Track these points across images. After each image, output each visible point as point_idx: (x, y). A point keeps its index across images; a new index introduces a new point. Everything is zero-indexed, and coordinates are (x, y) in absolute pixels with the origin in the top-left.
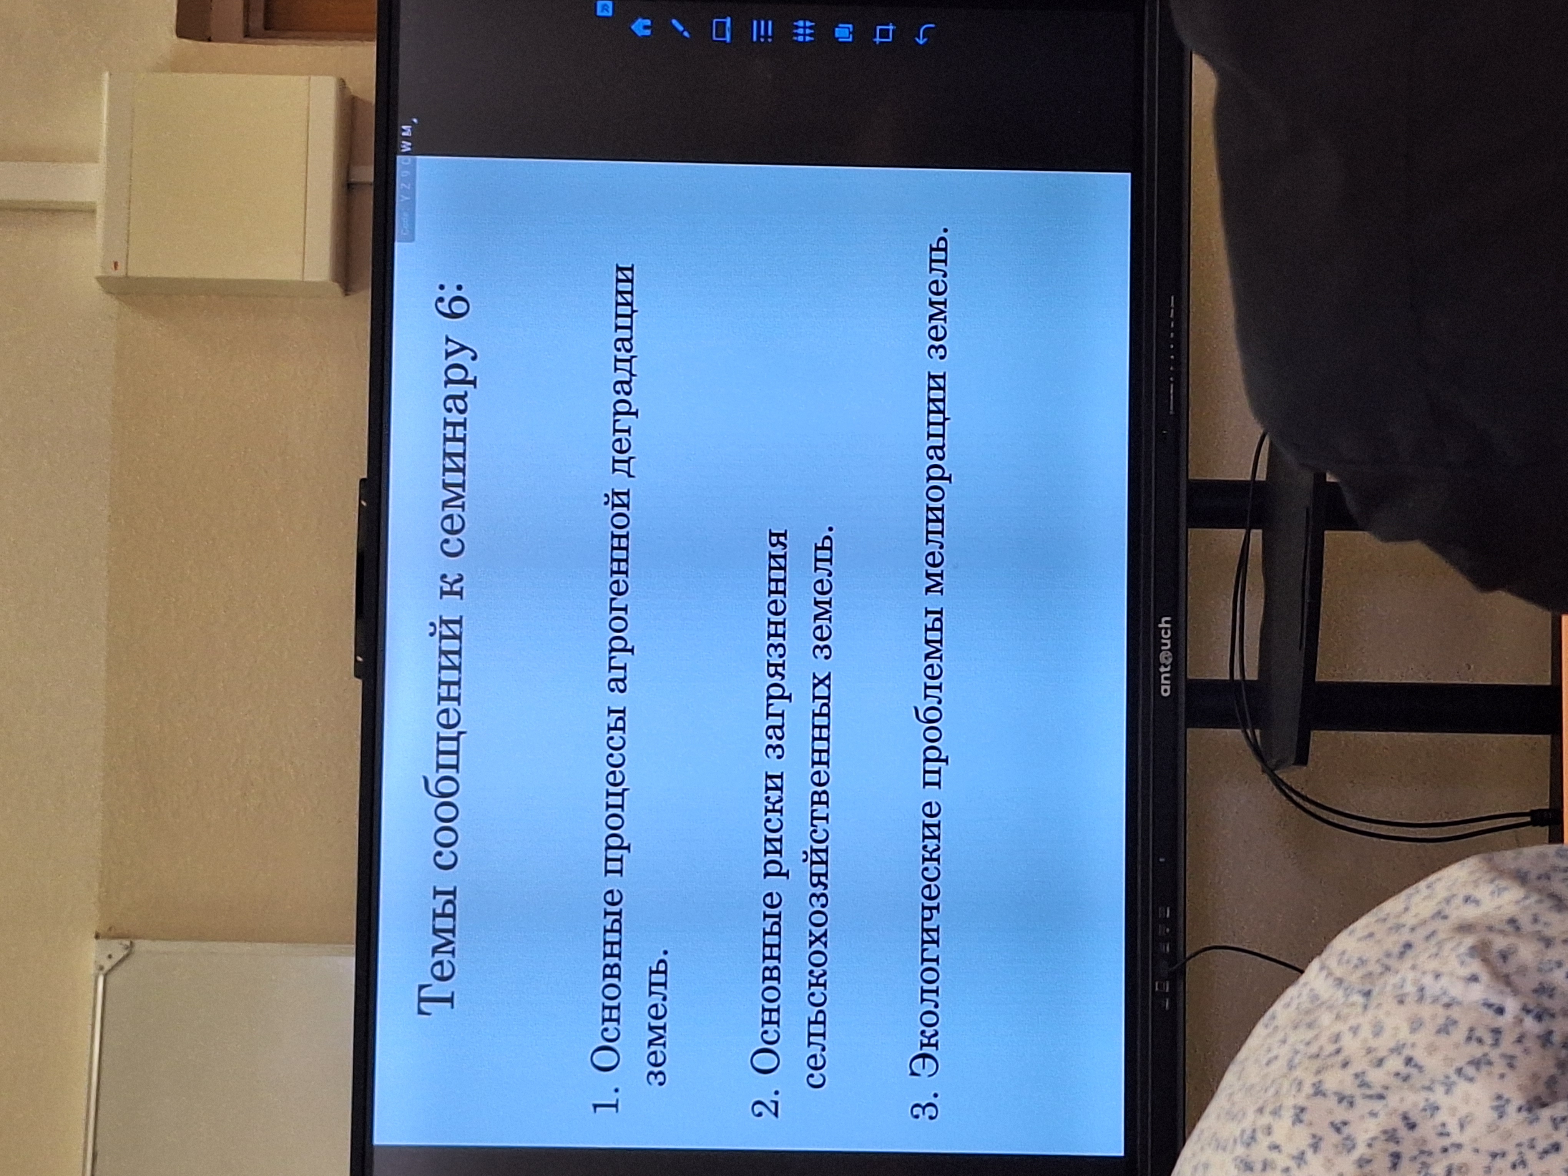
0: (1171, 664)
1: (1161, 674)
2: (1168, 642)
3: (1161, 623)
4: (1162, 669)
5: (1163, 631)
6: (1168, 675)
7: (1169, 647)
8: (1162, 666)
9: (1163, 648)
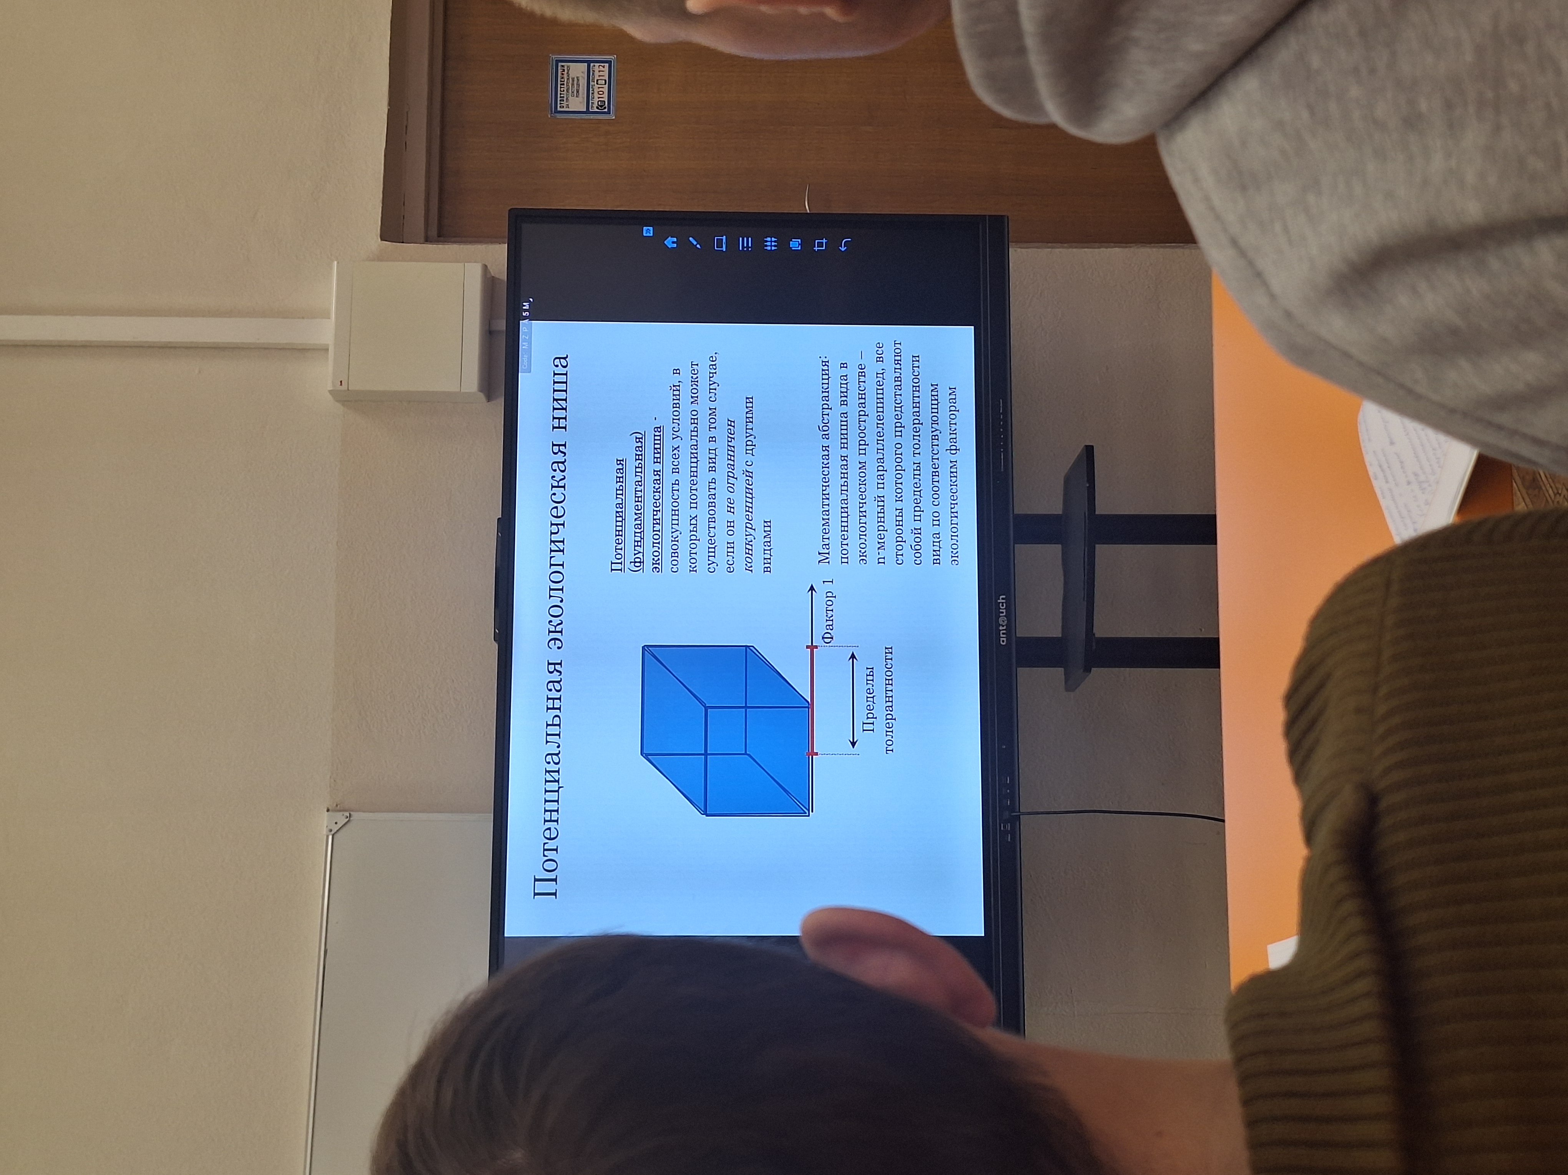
0: (1006, 625)
1: (1000, 631)
2: (1004, 611)
3: (999, 599)
4: (1001, 628)
5: (1001, 604)
6: (1004, 631)
7: (1004, 614)
8: (1001, 626)
9: (1001, 615)
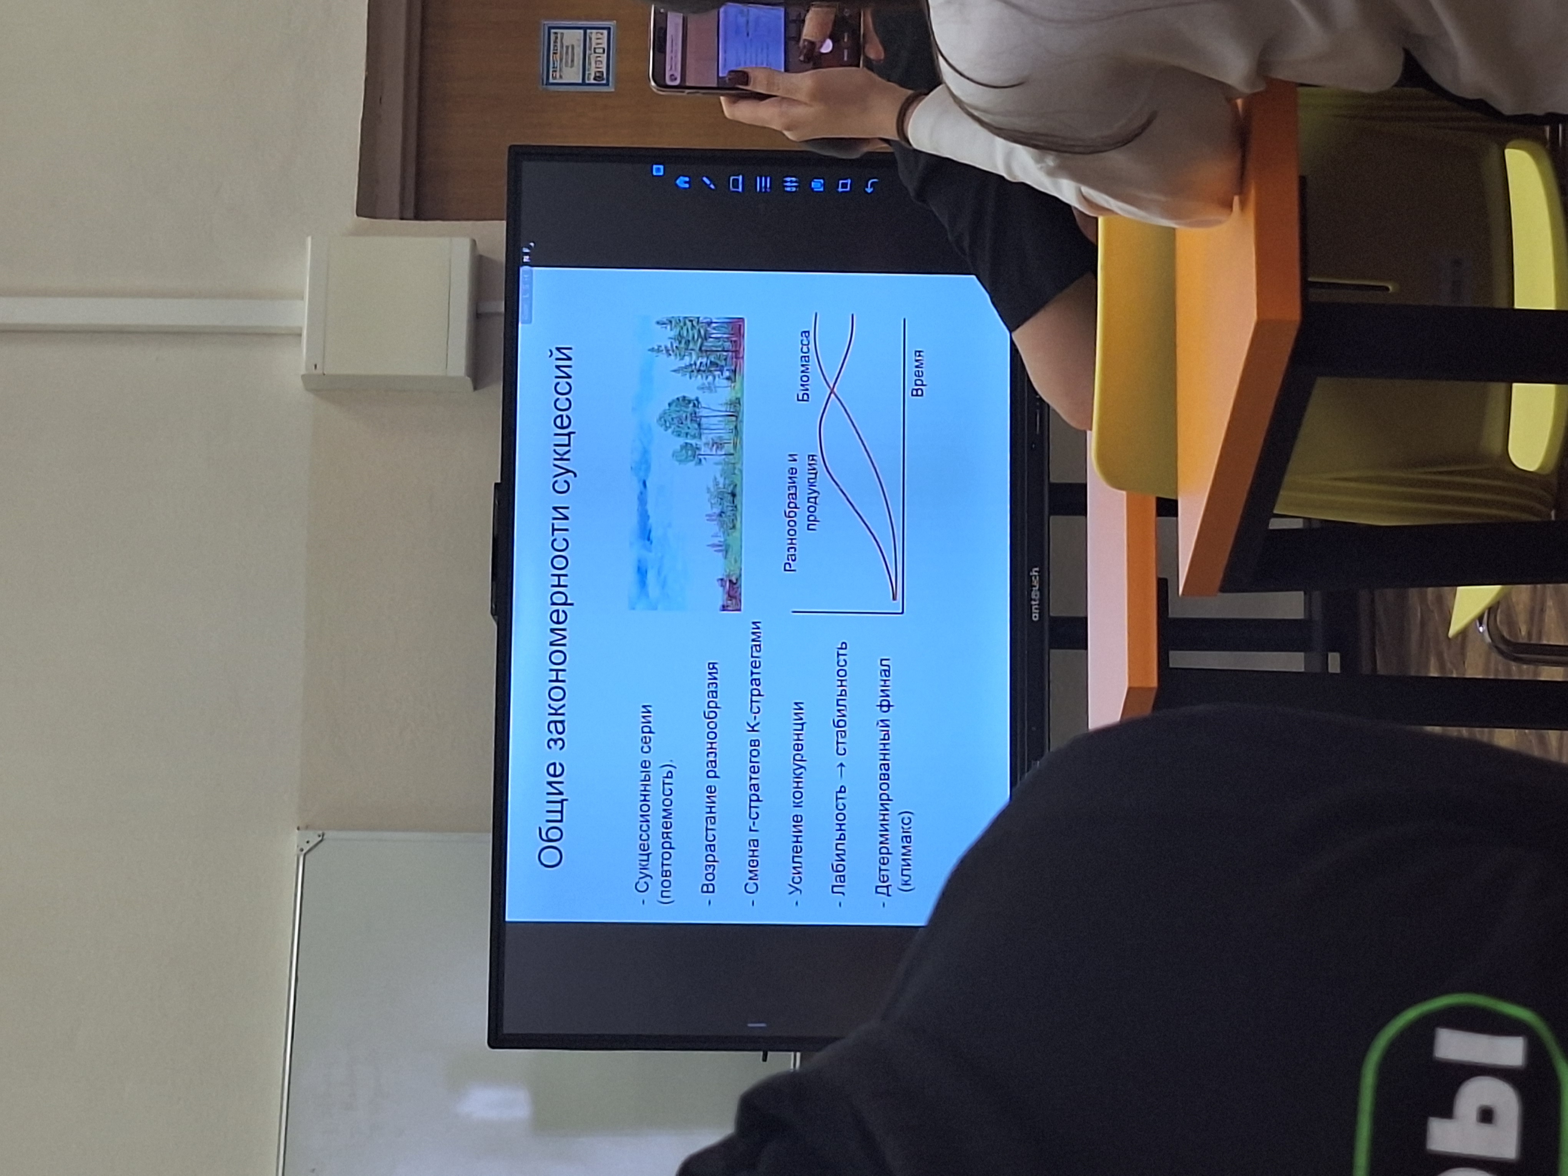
0: (1039, 600)
1: (1031, 606)
2: (1037, 584)
3: (1032, 572)
4: (1033, 603)
6: (1037, 606)
7: (1037, 588)
9: (1034, 588)
